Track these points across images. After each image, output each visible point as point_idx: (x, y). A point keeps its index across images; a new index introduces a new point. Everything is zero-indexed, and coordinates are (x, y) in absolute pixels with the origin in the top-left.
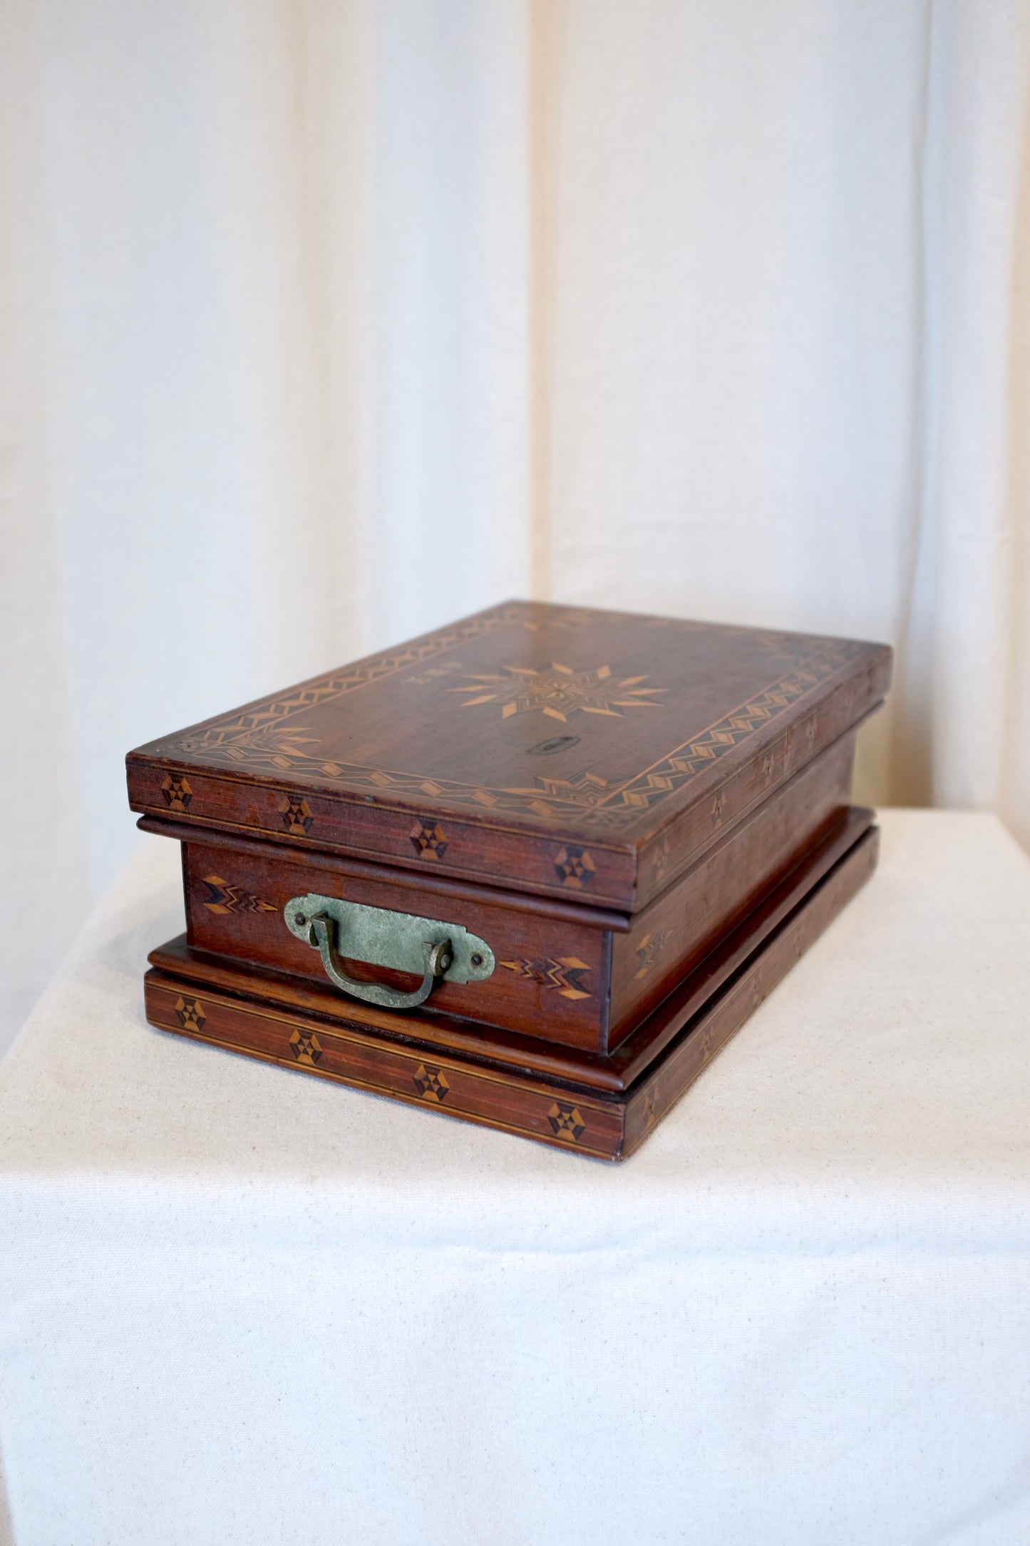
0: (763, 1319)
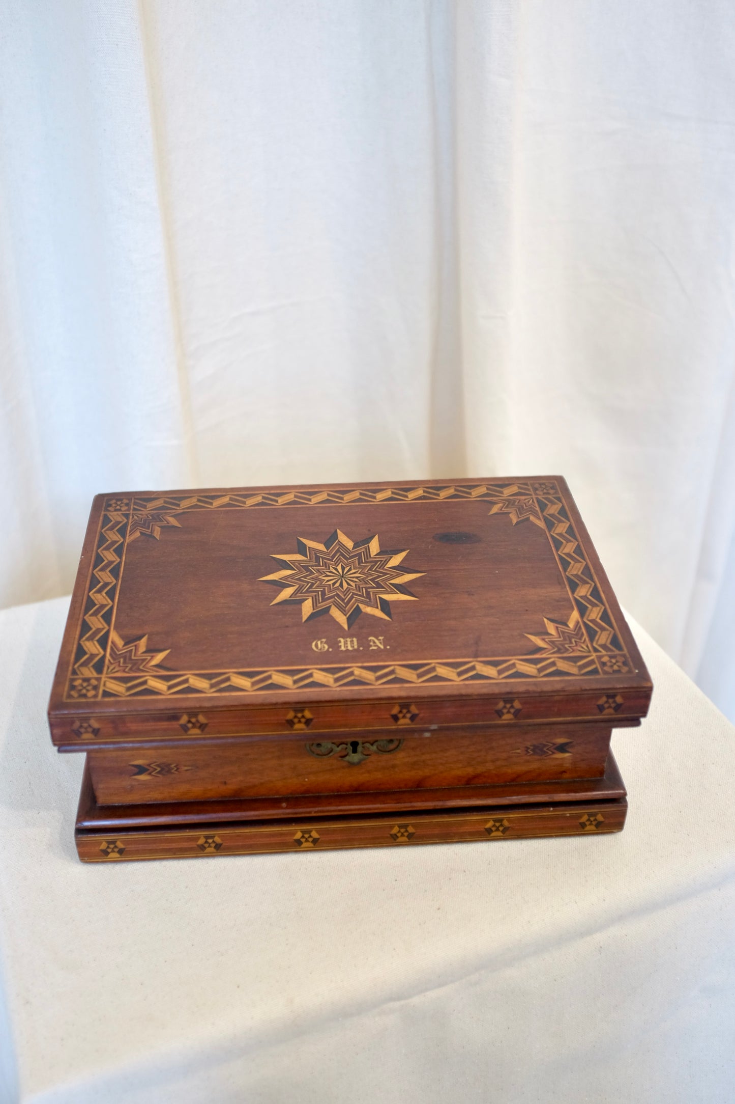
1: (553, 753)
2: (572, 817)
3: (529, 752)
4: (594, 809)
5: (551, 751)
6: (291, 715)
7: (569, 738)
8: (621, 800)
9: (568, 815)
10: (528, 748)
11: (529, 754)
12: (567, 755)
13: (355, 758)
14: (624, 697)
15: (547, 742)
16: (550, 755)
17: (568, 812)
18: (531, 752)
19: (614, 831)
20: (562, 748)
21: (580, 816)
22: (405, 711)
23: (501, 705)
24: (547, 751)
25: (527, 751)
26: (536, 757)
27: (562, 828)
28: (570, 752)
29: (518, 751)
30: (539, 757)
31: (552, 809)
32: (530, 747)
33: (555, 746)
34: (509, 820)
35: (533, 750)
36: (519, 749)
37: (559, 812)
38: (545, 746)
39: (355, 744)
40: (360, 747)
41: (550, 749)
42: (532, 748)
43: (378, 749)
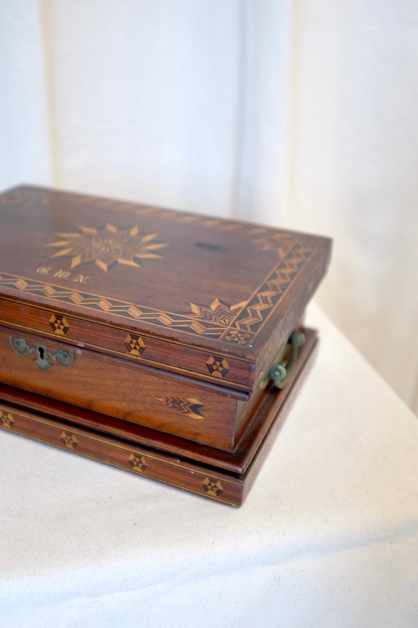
0: (243, 601)
1: (189, 412)
2: (196, 476)
3: (169, 404)
4: (214, 475)
5: (187, 409)
7: (200, 401)
8: (240, 477)
9: (192, 473)
10: (169, 400)
11: (169, 406)
12: (200, 417)
13: (43, 363)
15: (183, 399)
16: (186, 412)
17: (193, 470)
18: (171, 405)
19: (233, 505)
20: (195, 409)
21: (203, 478)
24: (183, 407)
25: (167, 402)
26: (175, 411)
27: (189, 484)
28: (202, 416)
30: (177, 412)
31: (179, 461)
33: (189, 405)
34: (146, 459)
35: (172, 403)
36: (161, 398)
37: (185, 467)
38: (182, 402)
39: (41, 350)
40: (45, 355)
41: (185, 406)
42: (171, 400)
43: (57, 360)
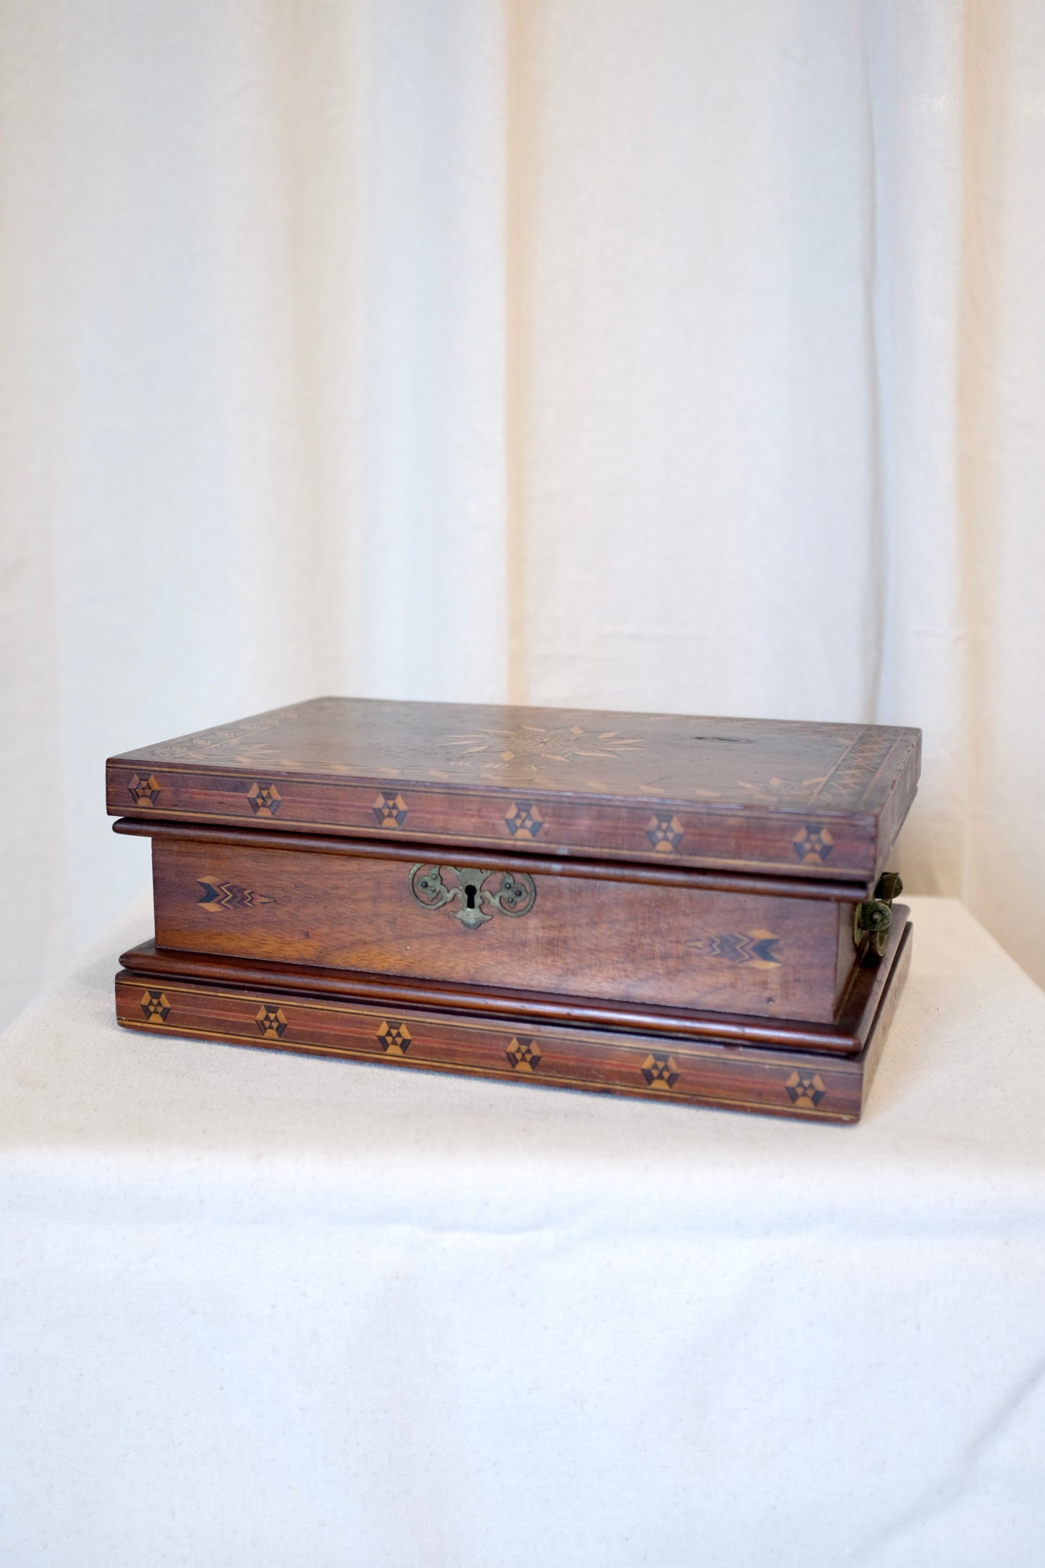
1: (751, 958)
2: (775, 1073)
3: (714, 950)
5: (749, 954)
6: (380, 802)
7: (773, 932)
9: (767, 1068)
10: (713, 941)
11: (715, 953)
12: (771, 965)
13: (471, 915)
14: (835, 835)
15: (740, 934)
16: (746, 960)
18: (718, 951)
20: (764, 949)
22: (523, 815)
23: (654, 822)
24: (741, 951)
25: (711, 945)
26: (726, 962)
28: (776, 961)
29: (699, 944)
30: (730, 963)
32: (716, 939)
33: (752, 945)
35: (720, 946)
36: (699, 940)
38: (738, 941)
39: (471, 891)
40: (477, 901)
41: (746, 948)
42: (718, 941)
43: (501, 905)
